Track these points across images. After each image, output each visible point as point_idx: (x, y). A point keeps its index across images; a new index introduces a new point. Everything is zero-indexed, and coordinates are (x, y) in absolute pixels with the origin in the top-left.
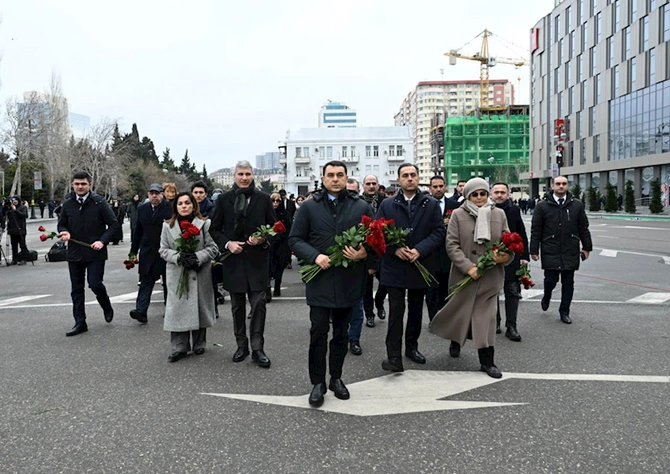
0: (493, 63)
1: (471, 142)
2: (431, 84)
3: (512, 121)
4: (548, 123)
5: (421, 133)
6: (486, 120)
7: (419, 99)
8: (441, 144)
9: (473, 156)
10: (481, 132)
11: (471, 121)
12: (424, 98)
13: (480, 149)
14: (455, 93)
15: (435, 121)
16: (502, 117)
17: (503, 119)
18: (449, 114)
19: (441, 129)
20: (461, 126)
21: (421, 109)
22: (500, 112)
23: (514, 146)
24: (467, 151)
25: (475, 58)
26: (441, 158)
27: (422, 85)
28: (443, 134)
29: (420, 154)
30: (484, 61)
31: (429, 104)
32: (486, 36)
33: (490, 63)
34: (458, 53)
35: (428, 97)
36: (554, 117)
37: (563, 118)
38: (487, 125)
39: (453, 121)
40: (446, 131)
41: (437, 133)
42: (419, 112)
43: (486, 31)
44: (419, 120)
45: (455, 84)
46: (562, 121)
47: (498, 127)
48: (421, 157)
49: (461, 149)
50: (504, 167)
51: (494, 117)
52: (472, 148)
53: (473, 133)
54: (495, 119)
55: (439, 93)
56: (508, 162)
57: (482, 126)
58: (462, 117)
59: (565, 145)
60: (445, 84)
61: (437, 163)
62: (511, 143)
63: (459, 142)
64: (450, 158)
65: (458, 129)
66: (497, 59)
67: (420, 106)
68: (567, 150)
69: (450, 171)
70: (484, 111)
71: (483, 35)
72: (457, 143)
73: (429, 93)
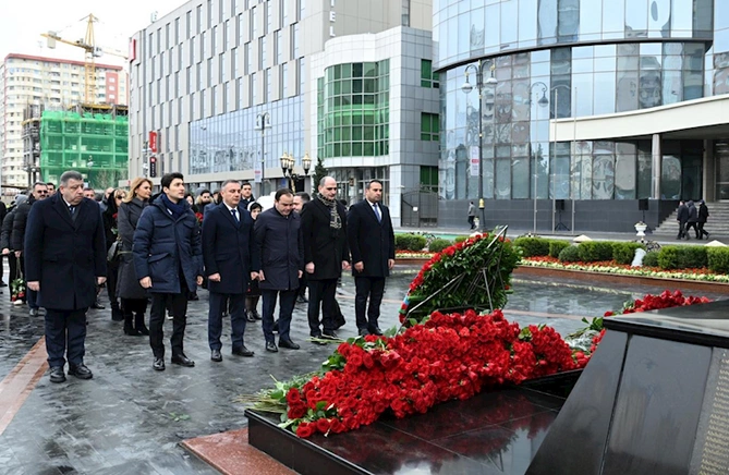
0: (99, 53)
1: (72, 141)
2: (25, 59)
3: (118, 122)
4: (145, 134)
5: (12, 119)
6: (88, 117)
7: (8, 75)
8: (35, 140)
9: (74, 157)
10: (84, 131)
11: (71, 117)
12: (16, 74)
13: (83, 149)
14: (58, 74)
15: (29, 112)
16: (107, 116)
17: (108, 119)
18: (46, 107)
19: (36, 123)
20: (60, 122)
21: (12, 88)
22: (105, 111)
23: (120, 149)
24: (67, 151)
25: (79, 44)
26: (36, 156)
27: (12, 57)
28: (39, 129)
29: (9, 146)
30: (89, 49)
31: (22, 83)
32: (91, 21)
33: (95, 52)
34: (58, 35)
35: (21, 74)
36: (149, 129)
37: (155, 131)
38: (91, 124)
39: (49, 115)
40: (42, 126)
41: (31, 126)
42: (9, 92)
43: (91, 15)
44: (8, 102)
45: (57, 63)
46: (155, 134)
47: (103, 127)
48: (12, 150)
49: (60, 148)
50: (107, 172)
51: (98, 115)
52: (74, 147)
53: (74, 131)
54: (99, 118)
55: (36, 71)
56: (113, 166)
57: (84, 124)
58: (61, 112)
59: (158, 156)
60: (44, 61)
61: (31, 161)
62: (117, 145)
63: (59, 139)
64: (47, 158)
65: (56, 125)
66: (104, 50)
67: (10, 83)
68: (159, 161)
69: (47, 172)
70: (87, 109)
71: (88, 19)
72: (55, 140)
73: (24, 70)
